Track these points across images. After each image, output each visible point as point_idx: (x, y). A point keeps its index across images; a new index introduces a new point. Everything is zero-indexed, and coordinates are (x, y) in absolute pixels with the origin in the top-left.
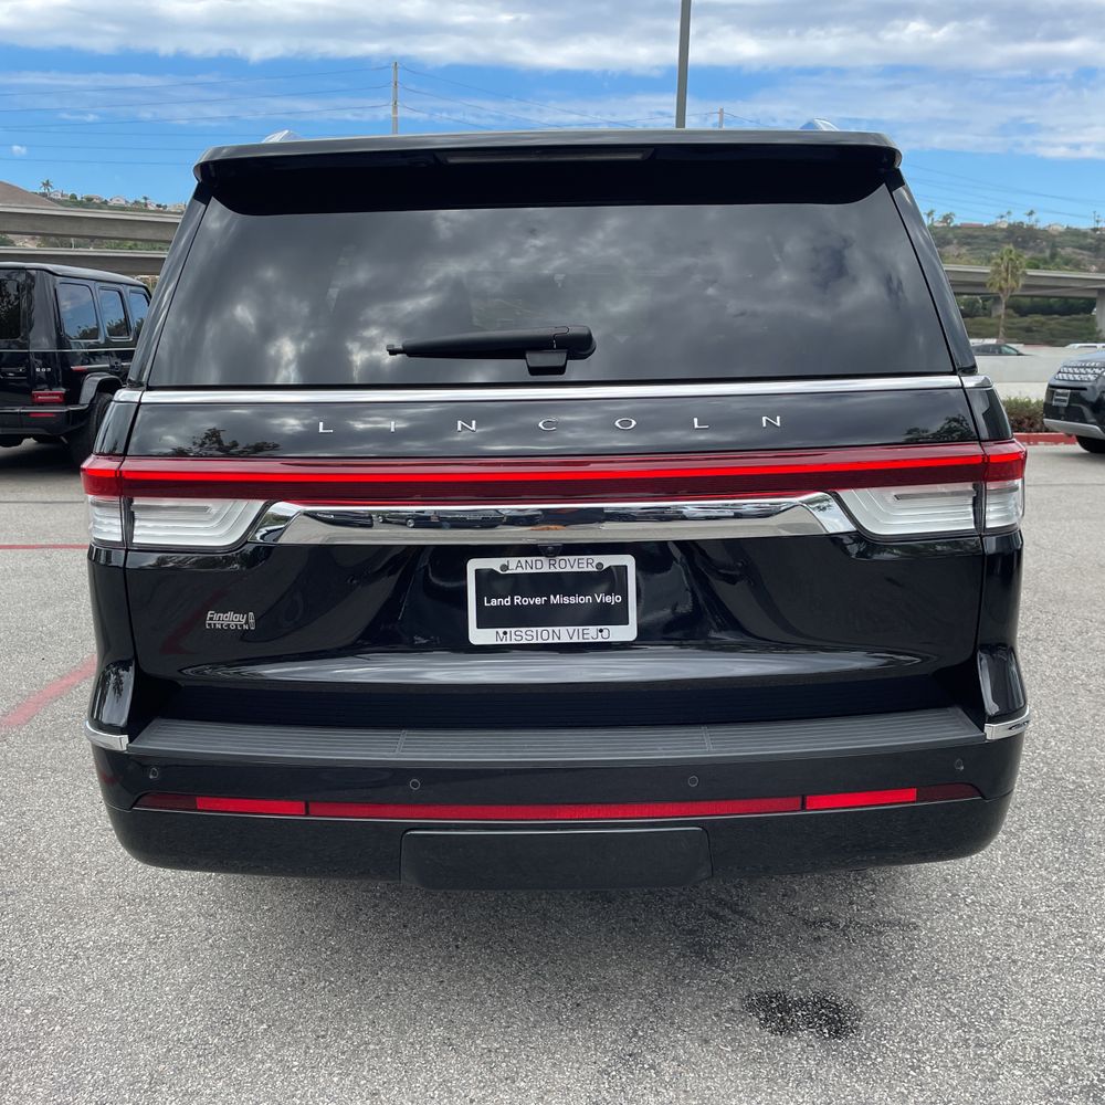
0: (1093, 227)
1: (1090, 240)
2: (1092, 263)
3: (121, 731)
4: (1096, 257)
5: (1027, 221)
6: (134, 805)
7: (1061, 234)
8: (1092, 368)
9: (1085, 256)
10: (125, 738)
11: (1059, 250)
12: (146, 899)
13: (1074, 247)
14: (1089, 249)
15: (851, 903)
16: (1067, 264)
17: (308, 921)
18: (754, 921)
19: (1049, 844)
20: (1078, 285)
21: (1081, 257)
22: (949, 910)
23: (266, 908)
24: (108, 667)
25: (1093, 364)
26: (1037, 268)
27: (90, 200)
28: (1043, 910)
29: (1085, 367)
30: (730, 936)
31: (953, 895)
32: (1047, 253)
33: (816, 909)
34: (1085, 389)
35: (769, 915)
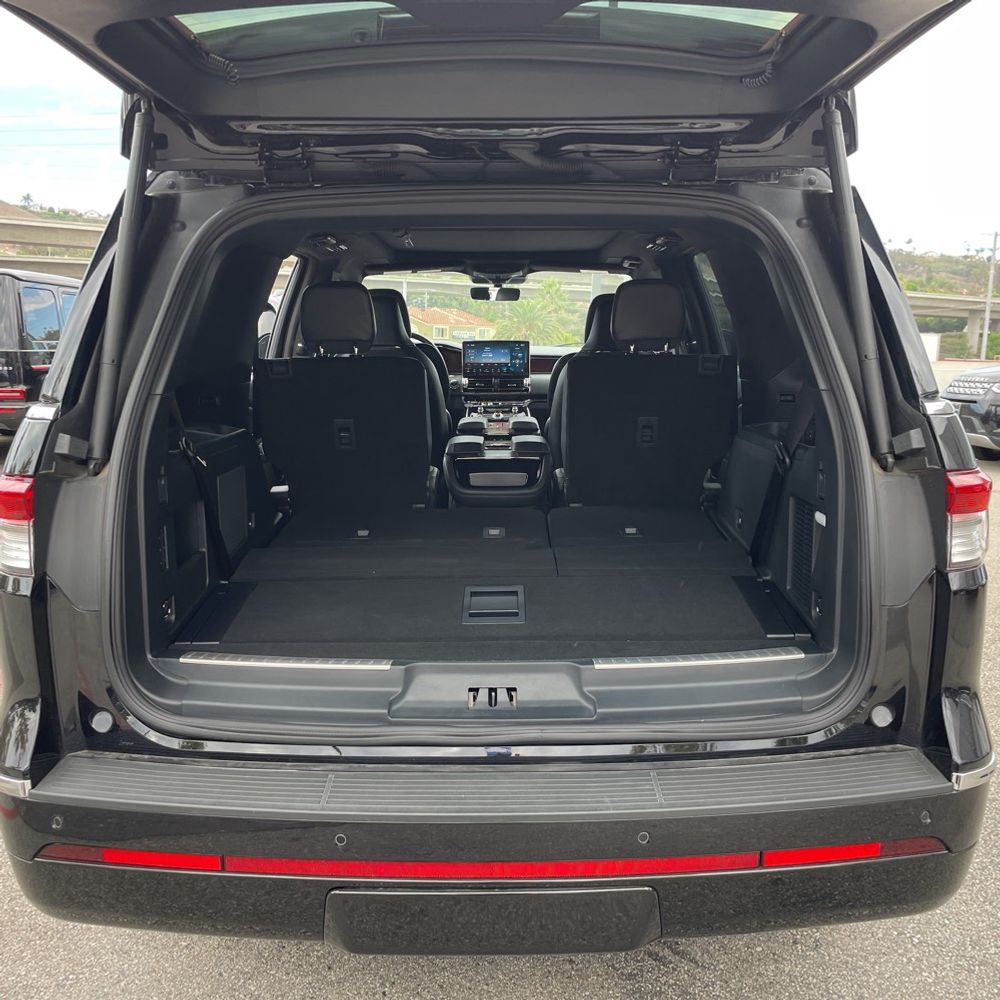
0: (963, 254)
1: (961, 267)
2: (963, 287)
3: (24, 775)
4: (967, 281)
5: (907, 248)
6: (35, 856)
7: (936, 260)
8: (981, 383)
9: (958, 280)
10: (28, 783)
11: (934, 274)
12: (58, 932)
13: (948, 272)
14: (961, 275)
15: (795, 943)
16: (941, 287)
17: (227, 961)
18: (696, 963)
19: (990, 874)
20: (952, 306)
21: (953, 281)
22: (896, 951)
23: (184, 944)
24: (13, 708)
25: (982, 379)
26: (915, 290)
27: (66, 213)
28: (992, 951)
29: (974, 382)
30: (671, 981)
31: (900, 934)
32: (924, 277)
33: (759, 949)
34: (975, 402)
35: (711, 956)
